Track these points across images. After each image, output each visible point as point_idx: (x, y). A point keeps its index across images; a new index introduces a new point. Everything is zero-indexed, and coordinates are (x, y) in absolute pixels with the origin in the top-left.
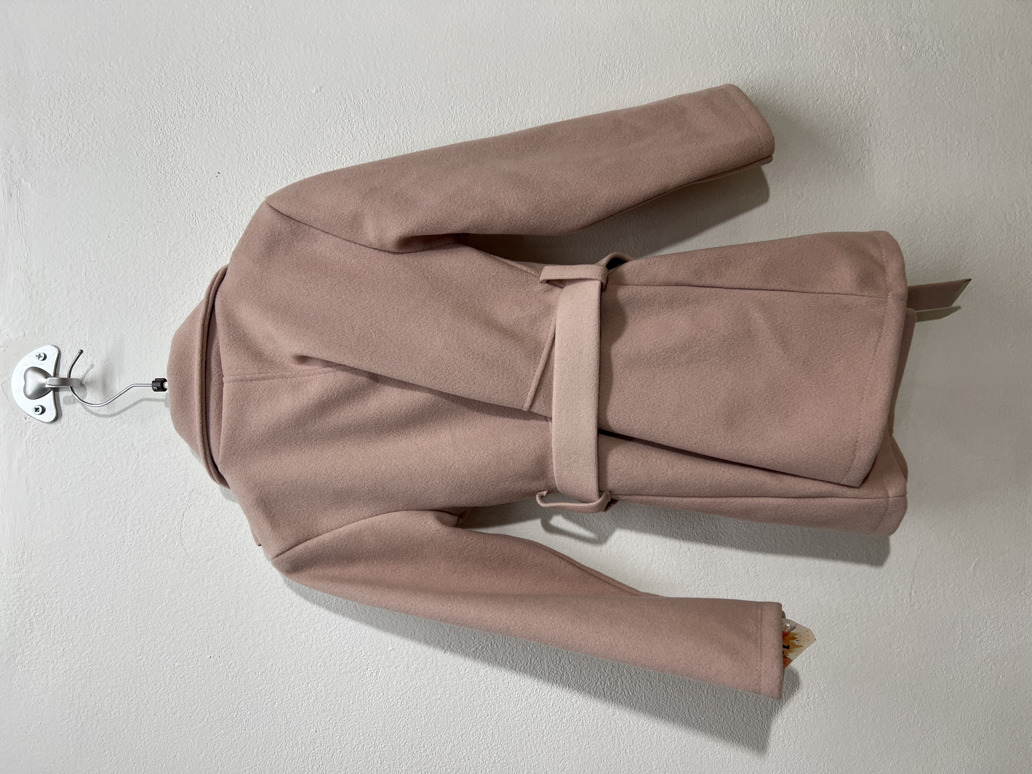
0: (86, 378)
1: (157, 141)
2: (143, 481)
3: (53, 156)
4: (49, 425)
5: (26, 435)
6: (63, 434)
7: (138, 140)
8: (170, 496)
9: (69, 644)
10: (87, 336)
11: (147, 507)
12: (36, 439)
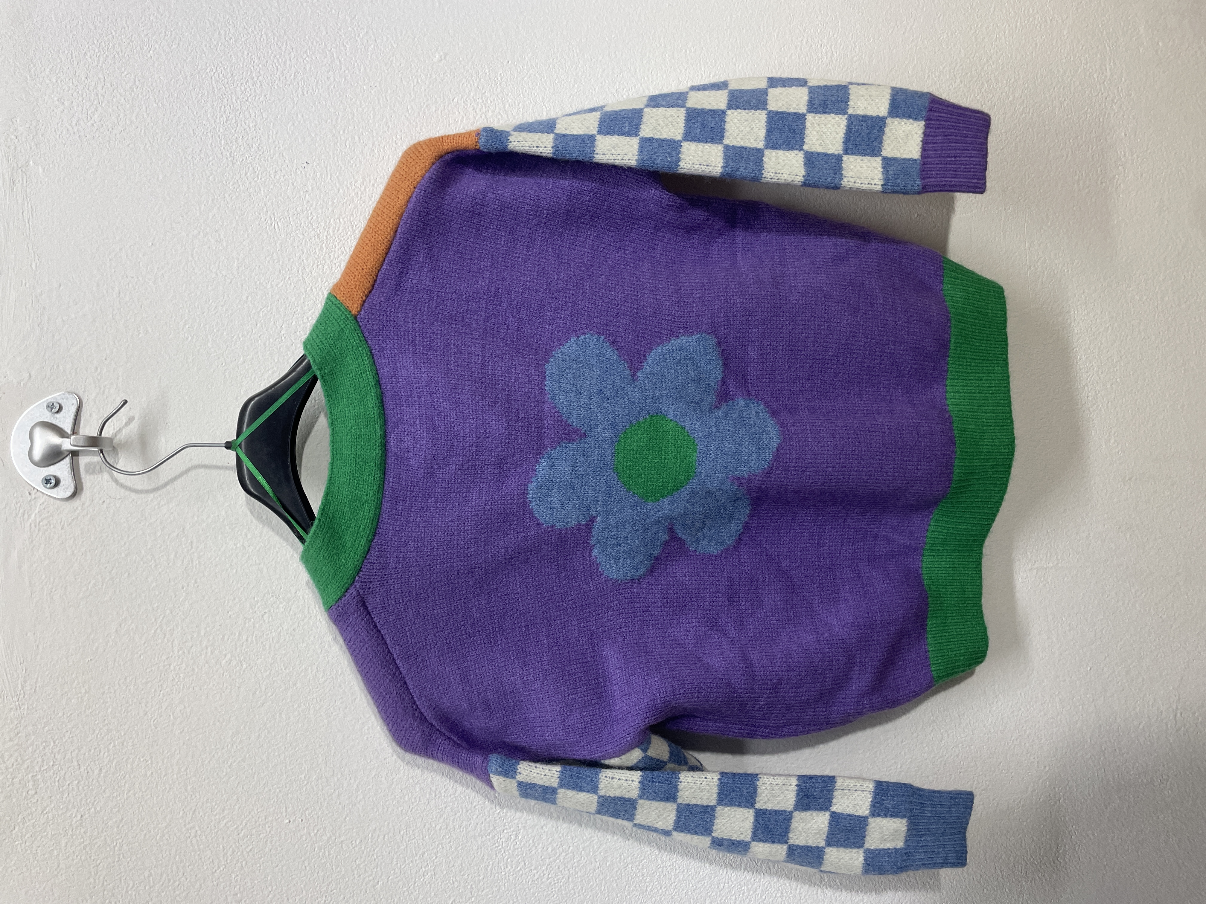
0: (118, 437)
1: (221, 116)
2: (198, 580)
3: (75, 130)
4: (63, 503)
5: (30, 516)
6: (84, 516)
7: (195, 113)
8: (237, 600)
9: (90, 809)
10: (121, 379)
11: (203, 616)
12: (45, 522)
